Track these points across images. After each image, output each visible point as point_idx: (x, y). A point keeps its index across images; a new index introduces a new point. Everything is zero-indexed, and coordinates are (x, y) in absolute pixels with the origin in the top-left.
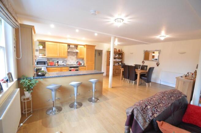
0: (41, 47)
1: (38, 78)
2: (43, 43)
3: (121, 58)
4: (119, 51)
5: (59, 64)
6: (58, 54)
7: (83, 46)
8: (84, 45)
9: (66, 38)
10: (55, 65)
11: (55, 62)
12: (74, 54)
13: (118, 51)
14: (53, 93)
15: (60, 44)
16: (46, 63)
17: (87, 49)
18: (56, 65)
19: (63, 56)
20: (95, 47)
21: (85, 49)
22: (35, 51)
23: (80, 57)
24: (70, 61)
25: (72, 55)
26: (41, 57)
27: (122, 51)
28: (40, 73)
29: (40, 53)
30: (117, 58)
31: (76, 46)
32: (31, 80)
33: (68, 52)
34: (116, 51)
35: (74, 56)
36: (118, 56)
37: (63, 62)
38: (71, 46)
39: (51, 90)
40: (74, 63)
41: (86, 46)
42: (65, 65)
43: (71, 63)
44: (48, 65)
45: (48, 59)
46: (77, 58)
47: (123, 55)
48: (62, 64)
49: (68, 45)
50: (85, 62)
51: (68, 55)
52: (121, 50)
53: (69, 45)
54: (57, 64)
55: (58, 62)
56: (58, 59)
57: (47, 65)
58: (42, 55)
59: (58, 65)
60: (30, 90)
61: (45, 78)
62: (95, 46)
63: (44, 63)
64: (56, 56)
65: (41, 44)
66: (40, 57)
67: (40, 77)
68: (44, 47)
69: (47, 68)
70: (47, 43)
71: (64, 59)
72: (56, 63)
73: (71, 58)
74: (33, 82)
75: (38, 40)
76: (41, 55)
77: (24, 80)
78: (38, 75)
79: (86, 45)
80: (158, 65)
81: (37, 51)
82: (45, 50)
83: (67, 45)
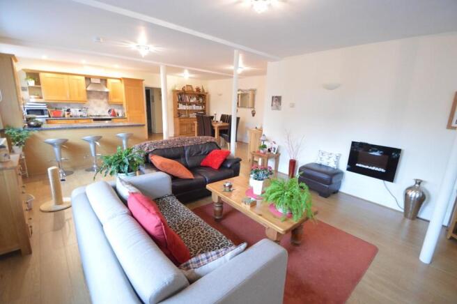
0: (32, 83)
1: (30, 129)
2: (35, 75)
3: (203, 104)
4: (198, 90)
5: (71, 114)
6: (68, 96)
7: (118, 81)
8: (120, 79)
9: (81, 65)
10: (64, 116)
11: (63, 110)
12: (102, 96)
13: (195, 90)
14: (56, 150)
15: (70, 76)
16: (45, 112)
17: (126, 85)
18: (66, 116)
19: (77, 98)
20: (144, 82)
21: (121, 87)
22: (20, 89)
23: (115, 100)
24: (96, 108)
25: (97, 97)
26: (34, 100)
27: (203, 90)
28: (32, 123)
29: (30, 94)
30: (194, 103)
31: (104, 80)
32: (19, 131)
33: (89, 92)
34: (191, 89)
35: (102, 99)
36: (195, 99)
37: (80, 111)
38: (93, 80)
39: (52, 144)
40: (103, 112)
41: (123, 81)
42: (85, 115)
43: (96, 112)
44: (50, 117)
45: (49, 105)
46: (109, 103)
47: (207, 97)
48: (79, 114)
49: (86, 78)
50: (125, 111)
51: (88, 98)
52: (201, 88)
53: (88, 78)
54: (68, 114)
55: (68, 110)
56: (68, 104)
57: (48, 116)
58: (36, 98)
59: (71, 116)
60: (21, 145)
61: (42, 130)
62: (143, 80)
63: (42, 112)
64: (64, 99)
65: (31, 78)
66: (32, 100)
67: (34, 129)
68: (38, 82)
69: (47, 120)
70: (42, 75)
71: (81, 105)
72: (66, 113)
73: (95, 103)
74: (24, 133)
75: (24, 70)
76: (32, 97)
77: (10, 131)
78: (30, 126)
79: (124, 79)
80: (253, 115)
81: (24, 89)
82: (40, 88)
83: (83, 78)
